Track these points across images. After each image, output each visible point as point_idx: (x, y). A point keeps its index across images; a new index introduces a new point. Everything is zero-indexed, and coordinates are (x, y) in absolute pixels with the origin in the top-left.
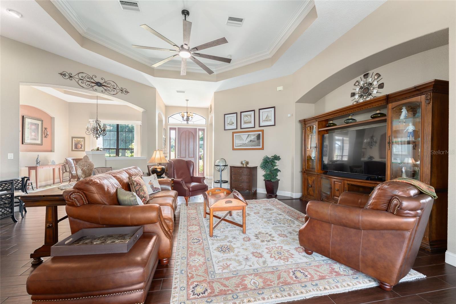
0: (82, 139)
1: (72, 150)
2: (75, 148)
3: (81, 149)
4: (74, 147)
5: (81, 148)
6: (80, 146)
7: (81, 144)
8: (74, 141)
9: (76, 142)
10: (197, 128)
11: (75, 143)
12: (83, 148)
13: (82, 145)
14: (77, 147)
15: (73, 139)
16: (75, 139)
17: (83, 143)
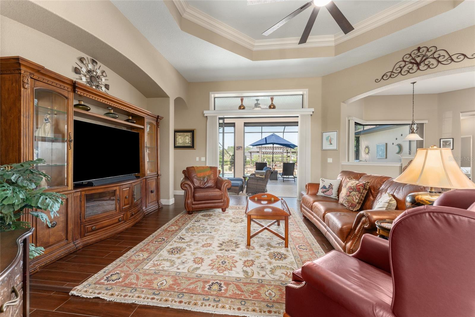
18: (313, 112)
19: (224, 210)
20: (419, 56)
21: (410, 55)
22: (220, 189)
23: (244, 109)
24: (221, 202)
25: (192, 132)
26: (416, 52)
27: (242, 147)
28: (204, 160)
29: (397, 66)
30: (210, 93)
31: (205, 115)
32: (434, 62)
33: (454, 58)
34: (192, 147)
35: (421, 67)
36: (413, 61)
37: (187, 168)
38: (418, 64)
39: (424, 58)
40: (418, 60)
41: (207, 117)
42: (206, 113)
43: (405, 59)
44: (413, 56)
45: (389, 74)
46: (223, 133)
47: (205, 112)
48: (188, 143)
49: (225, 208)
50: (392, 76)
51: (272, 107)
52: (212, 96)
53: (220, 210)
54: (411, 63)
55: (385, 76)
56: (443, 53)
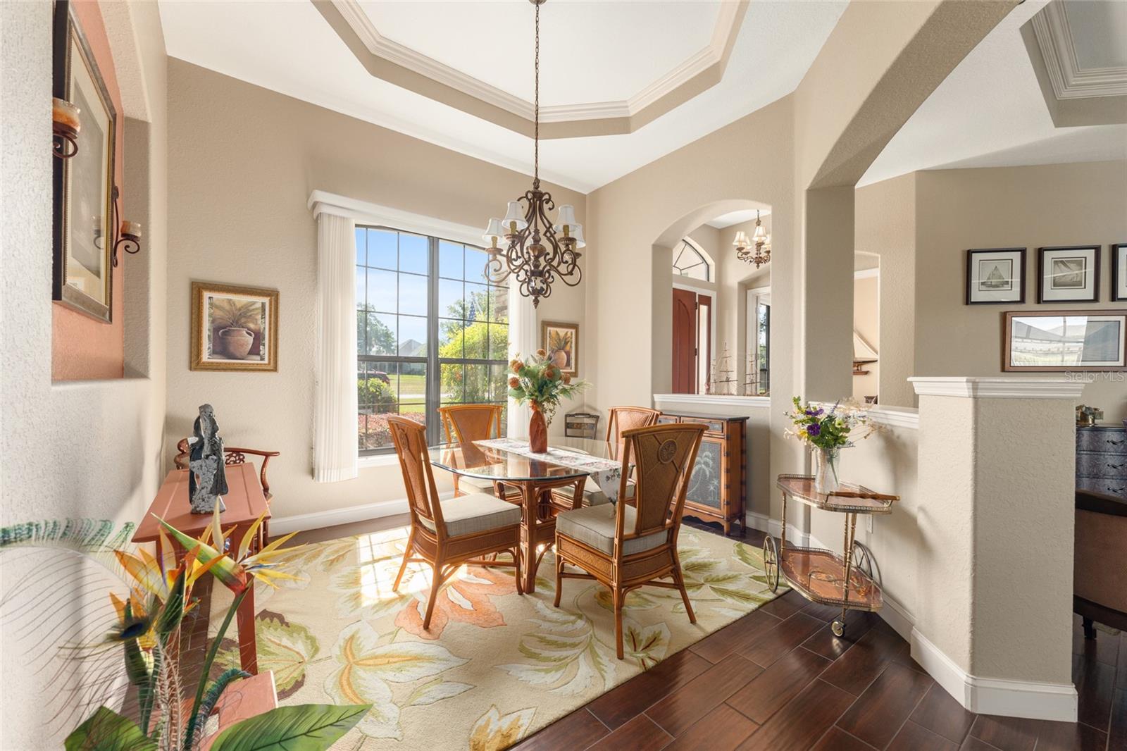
0: (259, 300)
1: (196, 363)
2: (214, 352)
3: (255, 360)
4: (206, 345)
5: (255, 351)
6: (250, 340)
7: (252, 326)
8: (212, 305)
9: (219, 313)
10: (695, 293)
11: (213, 322)
12: (265, 350)
13: (258, 337)
14: (232, 349)
15: (206, 295)
16: (219, 297)
17: (265, 325)
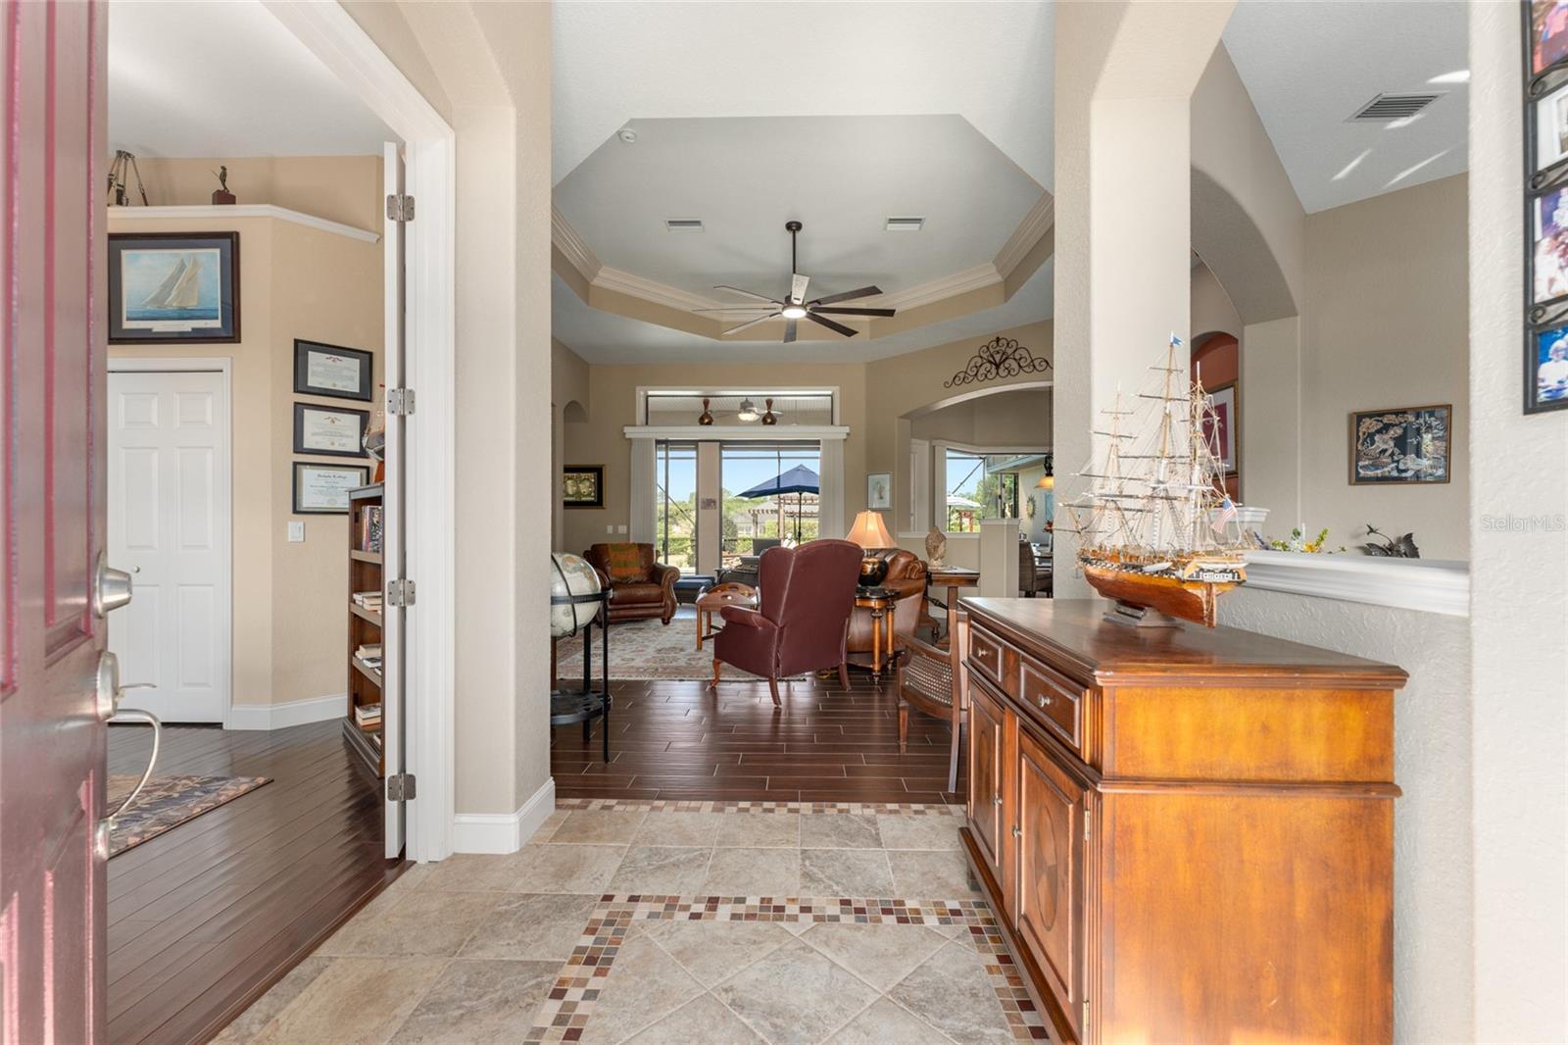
18: (848, 434)
19: (666, 622)
20: (998, 352)
21: (988, 348)
22: (659, 584)
23: (709, 423)
24: (661, 607)
25: (598, 471)
26: (995, 344)
27: (714, 502)
28: (625, 531)
29: (972, 364)
30: (638, 388)
31: (627, 436)
32: (1014, 365)
33: (1036, 363)
34: (598, 503)
35: (1001, 371)
36: (991, 359)
37: (594, 546)
38: (998, 367)
39: (1004, 357)
40: (998, 358)
41: (630, 439)
42: (630, 432)
43: (982, 354)
44: (992, 350)
45: (962, 375)
46: (667, 458)
47: (627, 430)
48: (589, 495)
49: (669, 618)
50: (966, 380)
51: (769, 420)
52: (640, 393)
53: (659, 621)
54: (990, 362)
55: (957, 379)
56: (1024, 353)
